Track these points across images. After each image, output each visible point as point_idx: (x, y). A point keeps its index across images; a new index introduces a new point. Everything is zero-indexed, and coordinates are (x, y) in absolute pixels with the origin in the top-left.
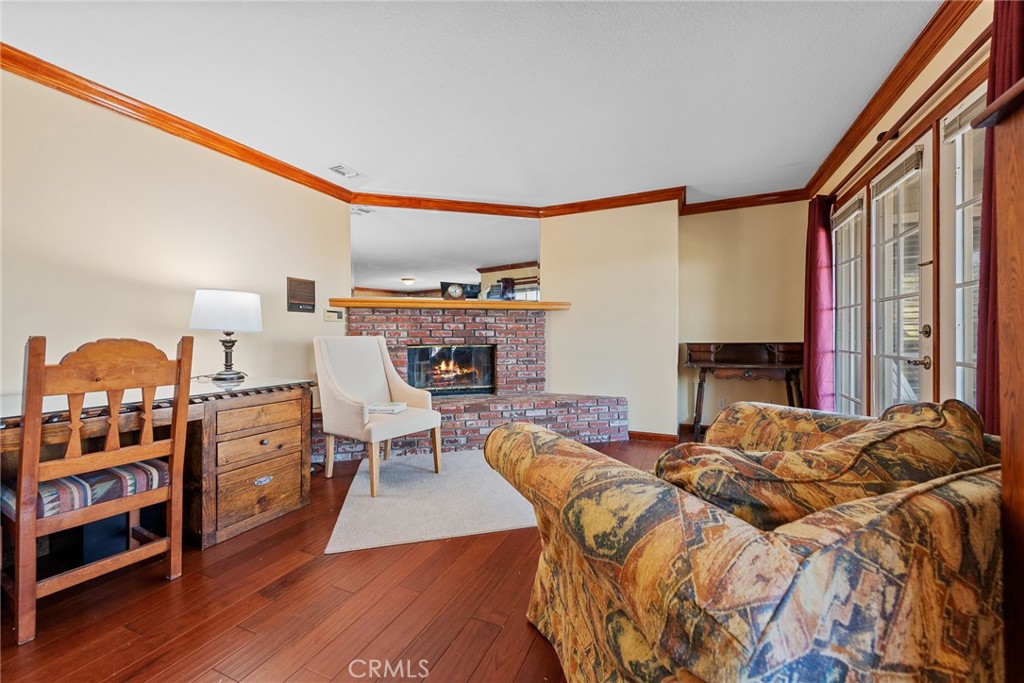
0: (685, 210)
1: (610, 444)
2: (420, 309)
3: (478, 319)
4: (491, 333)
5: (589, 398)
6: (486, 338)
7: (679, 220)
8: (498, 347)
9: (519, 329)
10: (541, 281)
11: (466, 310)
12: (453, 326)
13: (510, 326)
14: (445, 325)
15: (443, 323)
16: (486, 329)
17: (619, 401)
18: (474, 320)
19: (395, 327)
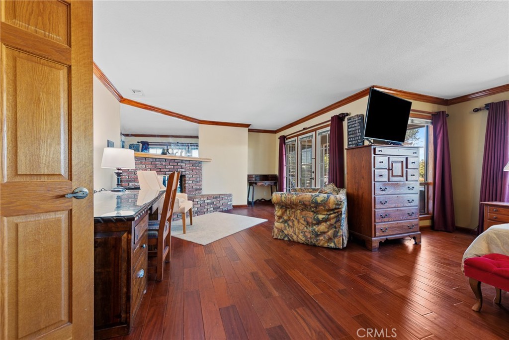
0: (250, 131)
1: (228, 210)
2: (156, 159)
3: (179, 164)
4: (184, 170)
5: (223, 195)
6: (182, 172)
7: (248, 134)
8: (186, 176)
9: (194, 169)
10: (199, 145)
11: (174, 160)
12: (169, 167)
13: (190, 167)
14: (166, 166)
15: (165, 165)
16: (182, 168)
17: (230, 195)
18: (177, 164)
19: (145, 167)
